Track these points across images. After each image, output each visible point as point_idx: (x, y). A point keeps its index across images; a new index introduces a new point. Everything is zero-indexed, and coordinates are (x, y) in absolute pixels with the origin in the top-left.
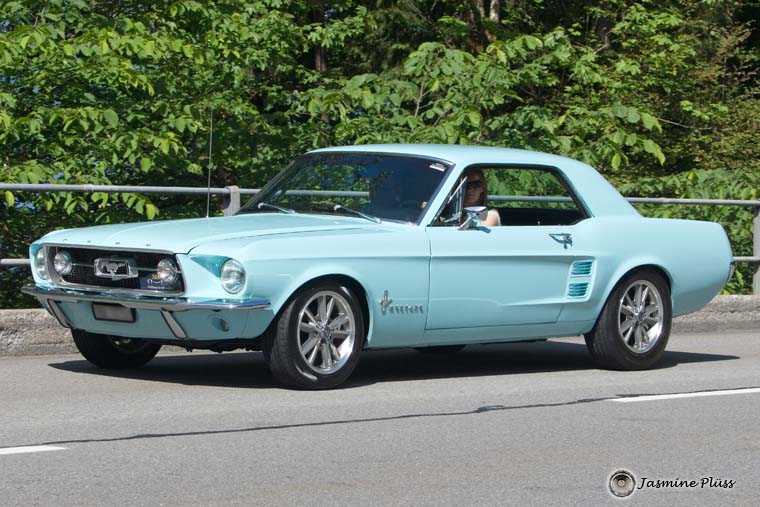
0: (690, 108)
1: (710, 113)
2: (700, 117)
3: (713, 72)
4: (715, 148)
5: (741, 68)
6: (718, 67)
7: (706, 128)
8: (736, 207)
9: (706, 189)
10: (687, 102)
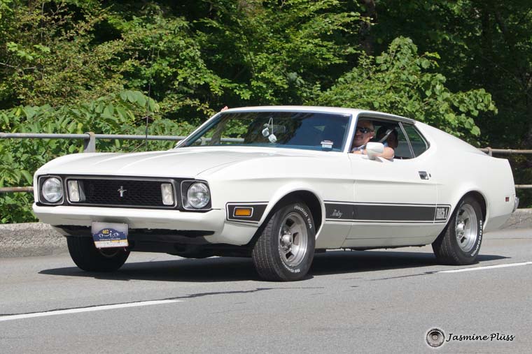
0: (16, 49)
1: (34, 54)
2: (25, 57)
3: (34, 16)
4: (38, 87)
5: (57, 12)
6: (38, 11)
7: (28, 67)
8: (62, 140)
9: (36, 125)
10: (13, 43)
